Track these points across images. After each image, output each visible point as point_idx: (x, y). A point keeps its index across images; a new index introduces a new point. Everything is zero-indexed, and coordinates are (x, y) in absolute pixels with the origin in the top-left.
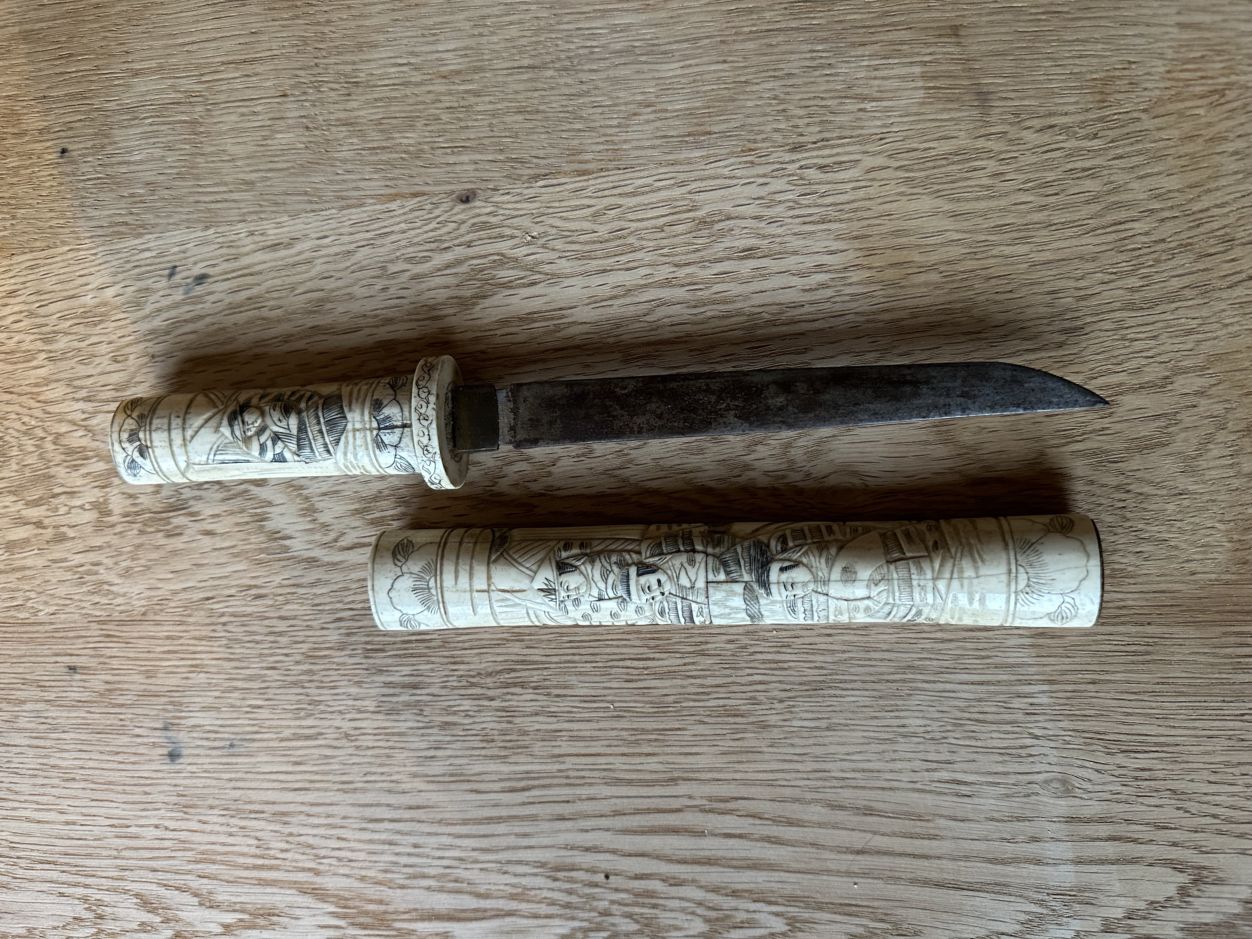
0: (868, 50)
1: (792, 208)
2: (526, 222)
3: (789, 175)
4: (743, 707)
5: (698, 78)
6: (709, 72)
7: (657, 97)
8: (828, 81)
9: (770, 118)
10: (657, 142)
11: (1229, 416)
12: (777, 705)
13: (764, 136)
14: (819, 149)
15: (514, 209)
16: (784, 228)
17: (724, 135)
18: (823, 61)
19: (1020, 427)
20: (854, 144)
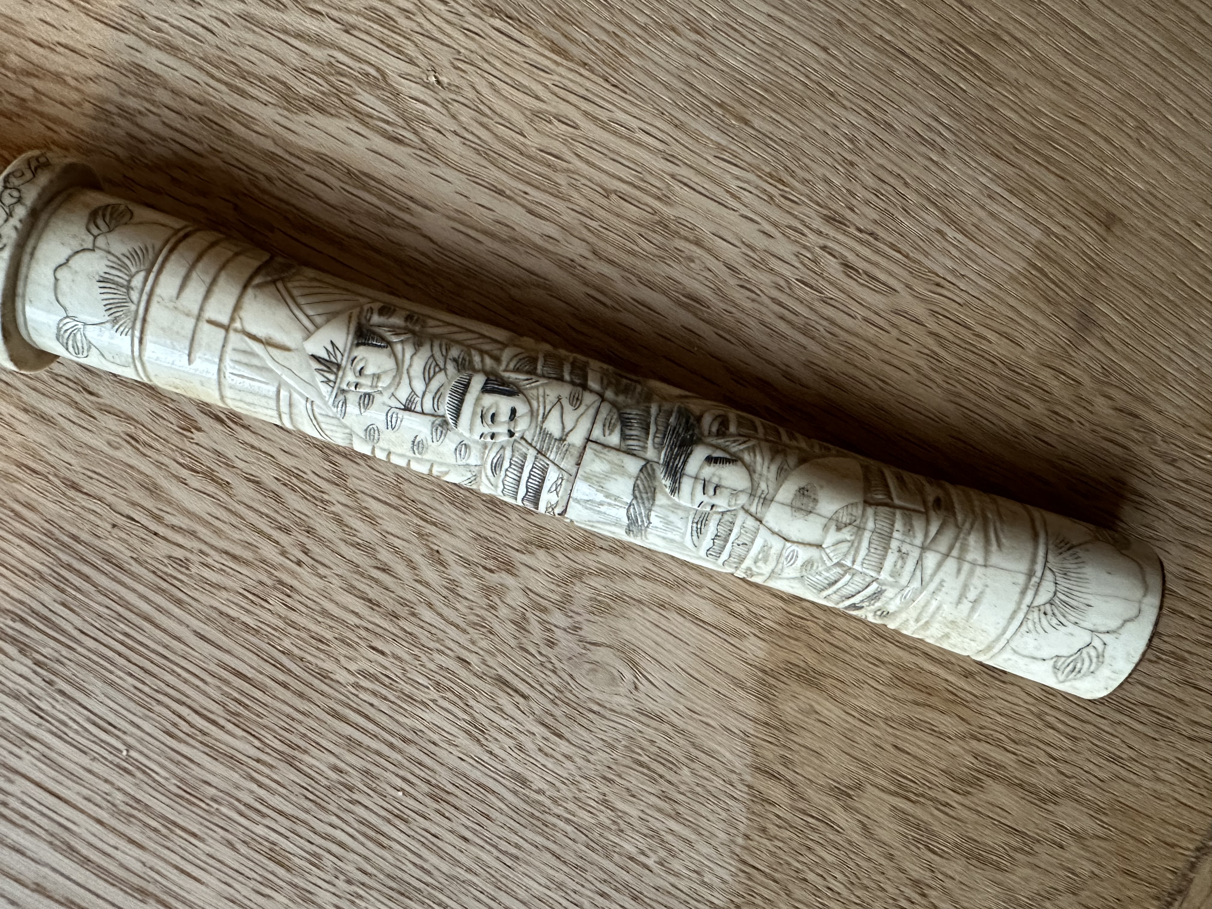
0: (998, 167)
1: (779, 288)
2: (443, 57)
3: (805, 247)
4: (296, 860)
5: (781, 44)
6: (798, 48)
7: (715, 28)
8: (926, 168)
9: (829, 161)
10: (677, 84)
11: (1090, 882)
12: (341, 884)
13: (808, 176)
14: (861, 241)
15: (440, 29)
16: (756, 305)
17: (762, 138)
18: (938, 139)
19: (858, 739)
20: (904, 266)
